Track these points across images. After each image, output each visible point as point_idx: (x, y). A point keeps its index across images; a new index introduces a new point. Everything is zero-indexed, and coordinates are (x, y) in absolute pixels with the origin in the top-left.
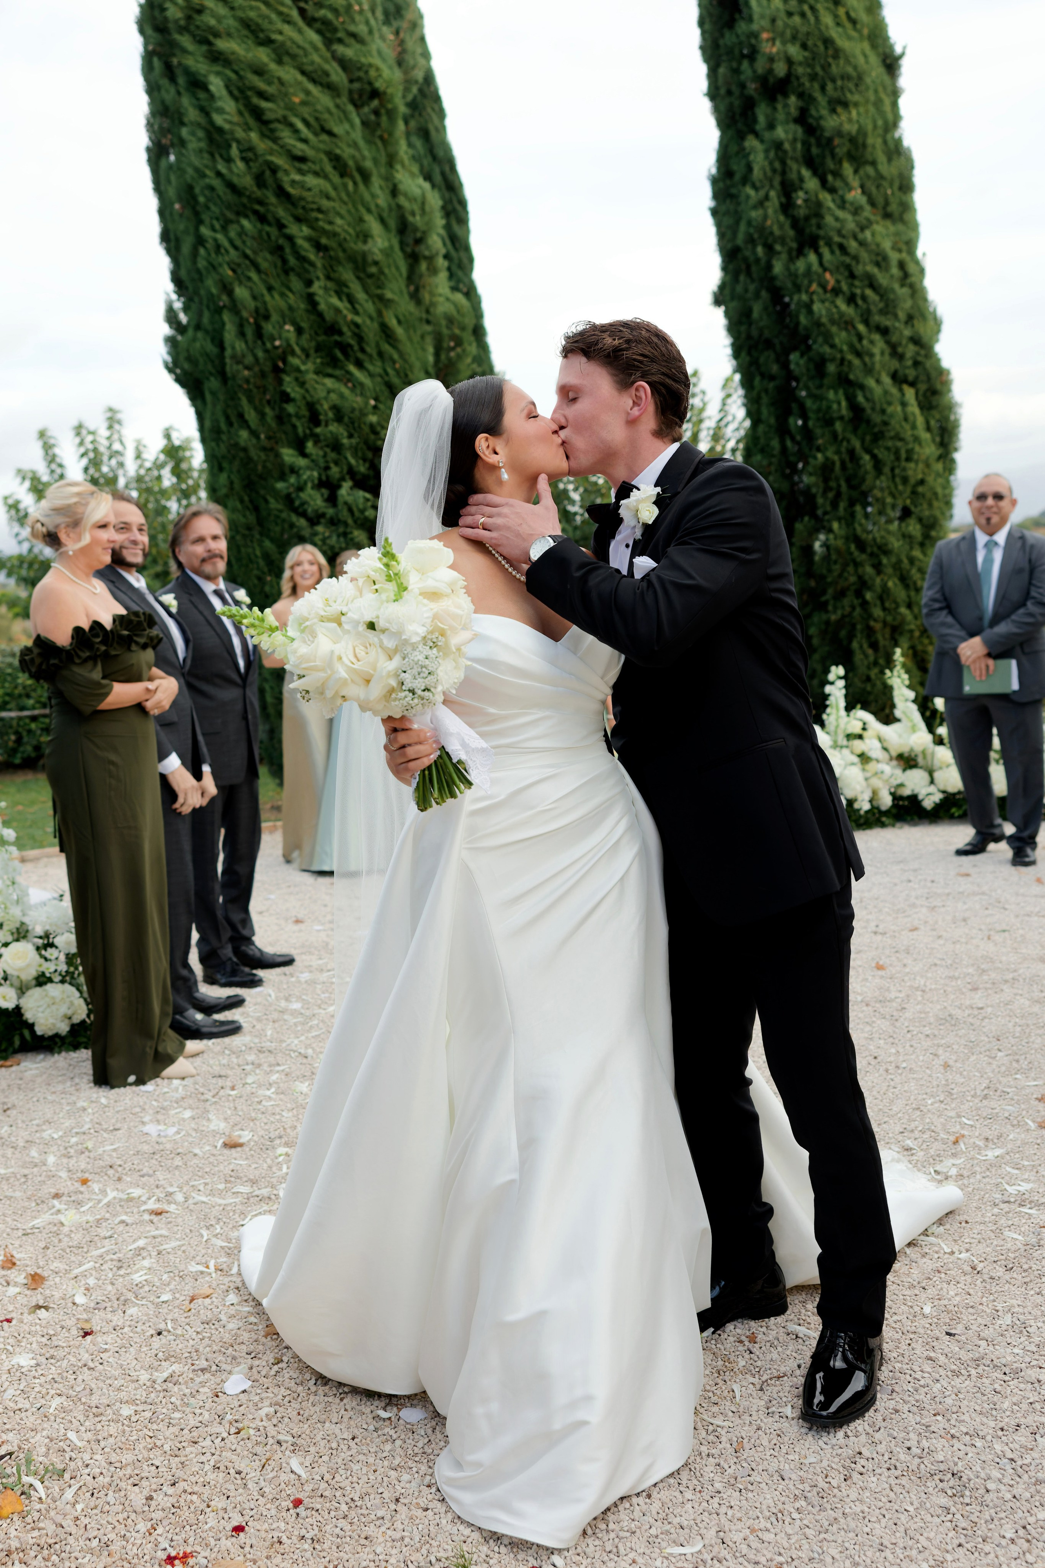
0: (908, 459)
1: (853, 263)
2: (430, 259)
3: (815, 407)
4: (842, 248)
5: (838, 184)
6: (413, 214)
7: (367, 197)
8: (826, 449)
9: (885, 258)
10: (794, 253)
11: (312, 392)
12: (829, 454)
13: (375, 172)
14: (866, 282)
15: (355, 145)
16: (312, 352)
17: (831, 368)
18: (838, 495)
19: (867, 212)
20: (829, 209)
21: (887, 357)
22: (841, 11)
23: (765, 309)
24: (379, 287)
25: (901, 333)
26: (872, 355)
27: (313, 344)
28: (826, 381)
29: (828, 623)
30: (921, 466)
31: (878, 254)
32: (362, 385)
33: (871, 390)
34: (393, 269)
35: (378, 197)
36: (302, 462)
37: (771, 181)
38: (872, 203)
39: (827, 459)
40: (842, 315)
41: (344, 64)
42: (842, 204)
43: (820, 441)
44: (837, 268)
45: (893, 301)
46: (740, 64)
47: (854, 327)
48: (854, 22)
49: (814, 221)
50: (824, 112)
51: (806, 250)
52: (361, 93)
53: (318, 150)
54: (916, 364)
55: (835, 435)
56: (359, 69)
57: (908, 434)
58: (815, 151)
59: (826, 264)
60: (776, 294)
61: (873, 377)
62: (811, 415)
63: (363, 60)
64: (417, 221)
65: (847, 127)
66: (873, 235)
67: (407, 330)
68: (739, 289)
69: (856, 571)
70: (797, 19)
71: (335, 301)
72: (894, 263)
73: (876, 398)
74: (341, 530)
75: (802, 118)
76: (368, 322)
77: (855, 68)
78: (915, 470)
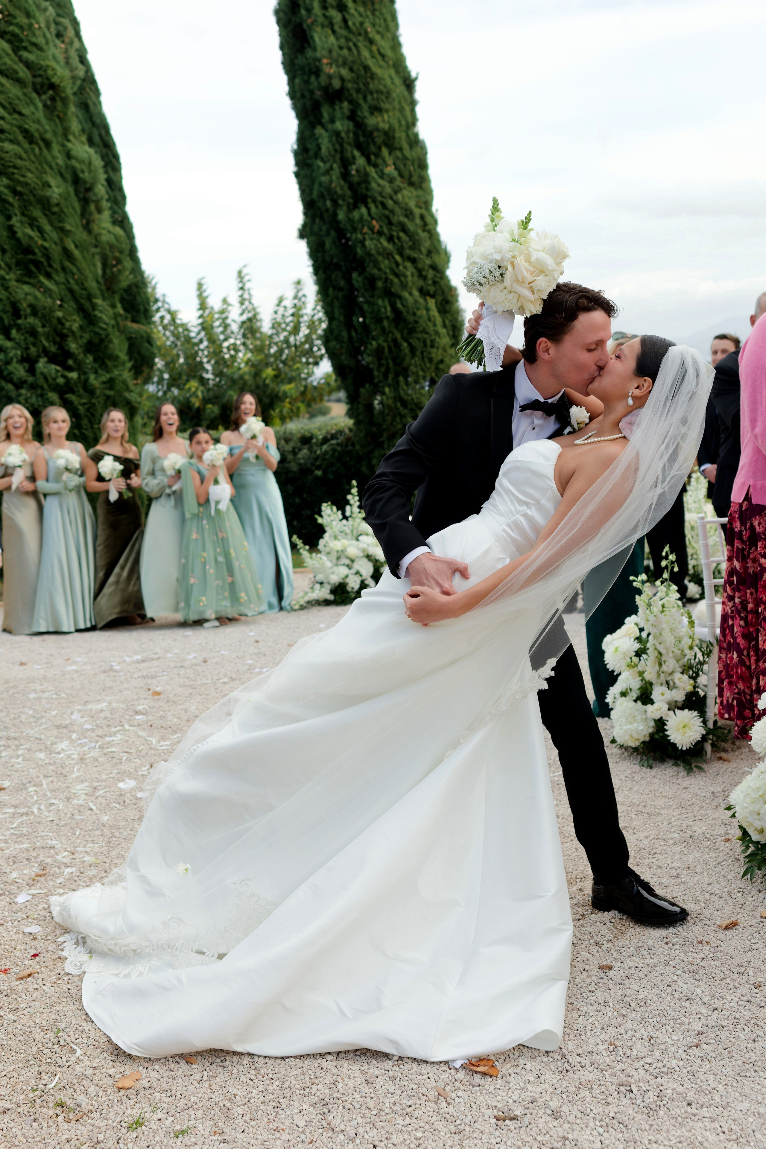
0: (432, 346)
1: (391, 215)
2: (97, 202)
3: (369, 310)
4: (383, 205)
5: (379, 161)
6: (83, 172)
7: (49, 158)
8: (378, 338)
9: (412, 213)
10: (352, 207)
11: (14, 295)
12: (381, 342)
13: (54, 140)
14: (400, 228)
15: (38, 122)
16: (13, 266)
17: (379, 284)
18: (388, 369)
19: (398, 182)
20: (373, 178)
21: (416, 278)
22: (374, 48)
23: (334, 242)
24: (60, 222)
25: (424, 262)
26: (406, 276)
27: (14, 260)
28: (376, 293)
30: (440, 351)
31: (406, 210)
32: (50, 290)
33: (406, 300)
34: (71, 209)
35: (57, 158)
36: (9, 344)
37: (334, 157)
38: (401, 175)
39: (379, 345)
40: (385, 249)
41: (28, 65)
42: (382, 176)
43: (374, 333)
44: (380, 218)
45: (418, 241)
46: (309, 77)
47: (393, 258)
48: (383, 56)
49: (363, 186)
50: (367, 114)
51: (359, 205)
52: (42, 85)
53: (12, 125)
54: (435, 283)
55: (383, 329)
56: (40, 69)
57: (431, 329)
58: (362, 139)
59: (373, 215)
60: (341, 233)
61: (407, 291)
62: (368, 315)
63: (42, 63)
64: (86, 176)
65: (382, 125)
66: (403, 197)
67: (82, 252)
68: (316, 228)
70: (345, 52)
71: (29, 231)
72: (417, 216)
73: (410, 305)
74: (39, 392)
75: (352, 117)
76: (54, 246)
77: (385, 86)
78: (437, 354)
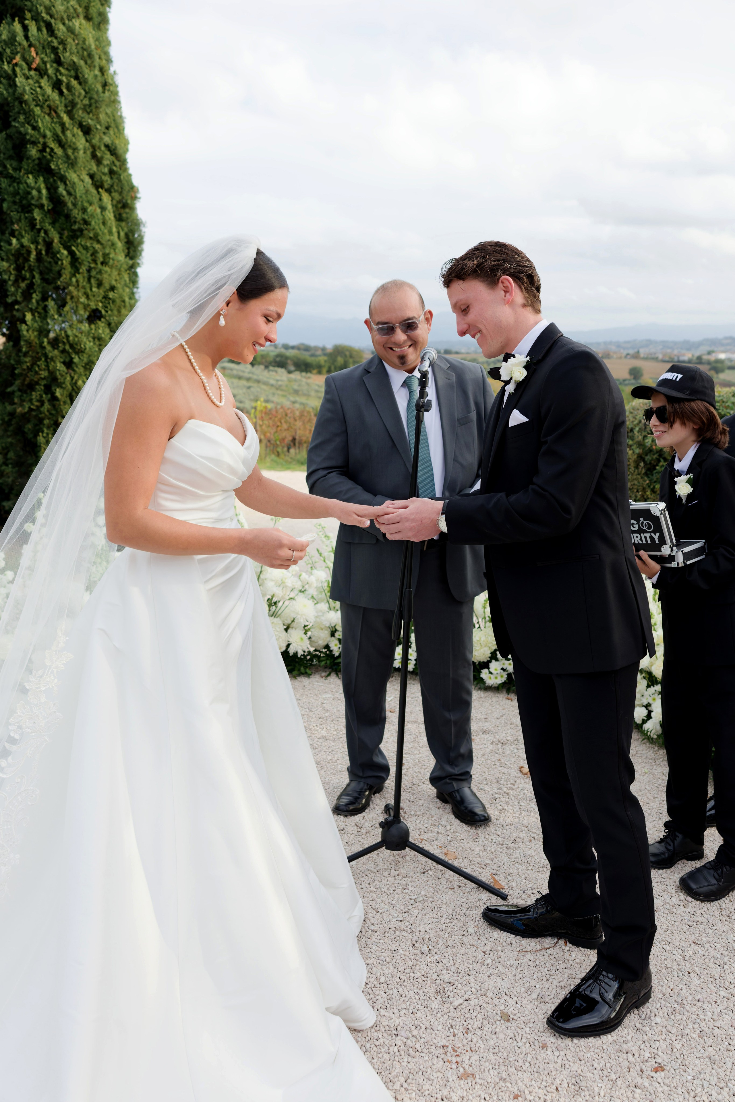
0: (105, 263)
8: (23, 237)
12: (26, 241)
17: (33, 152)
18: (32, 286)
21: (88, 157)
25: (101, 138)
26: (75, 149)
28: (24, 165)
29: (12, 414)
30: (115, 273)
33: (73, 185)
39: (22, 246)
40: (46, 98)
43: (16, 227)
47: (59, 115)
55: (33, 223)
57: (105, 238)
59: (32, 39)
61: (75, 172)
69: (47, 366)
73: (78, 195)
78: (109, 275)
